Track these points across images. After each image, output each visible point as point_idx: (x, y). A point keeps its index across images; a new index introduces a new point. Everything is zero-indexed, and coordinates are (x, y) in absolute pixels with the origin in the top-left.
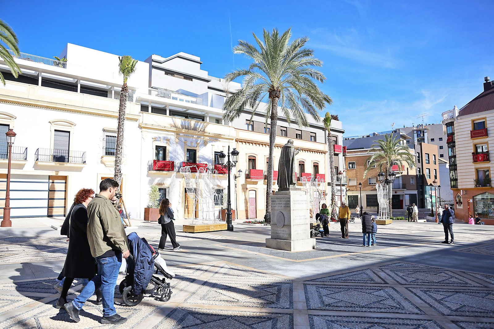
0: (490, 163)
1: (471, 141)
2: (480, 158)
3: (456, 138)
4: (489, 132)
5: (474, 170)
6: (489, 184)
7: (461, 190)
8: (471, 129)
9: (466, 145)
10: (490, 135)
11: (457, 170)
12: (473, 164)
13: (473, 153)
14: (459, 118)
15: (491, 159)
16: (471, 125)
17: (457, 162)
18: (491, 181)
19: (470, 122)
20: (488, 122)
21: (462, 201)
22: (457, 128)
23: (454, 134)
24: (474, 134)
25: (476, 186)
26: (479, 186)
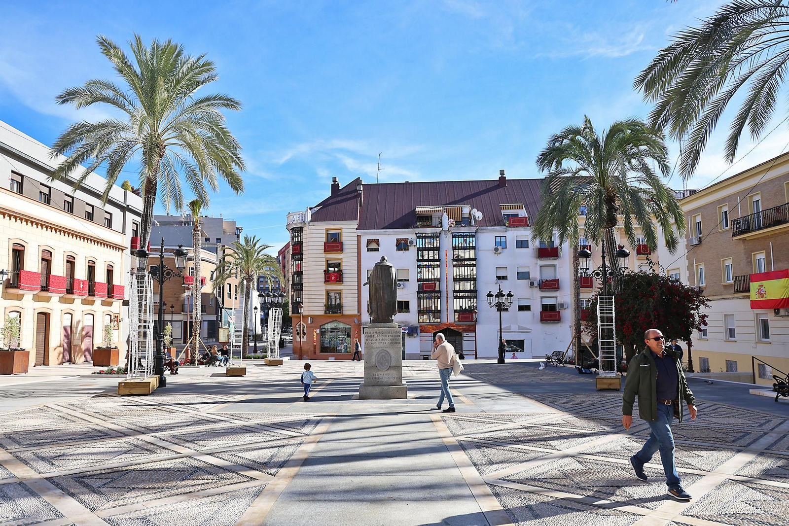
0: (343, 285)
1: (324, 255)
2: (333, 278)
3: (304, 249)
4: (344, 247)
5: (324, 292)
6: (340, 310)
7: (309, 318)
8: (324, 240)
9: (317, 260)
10: (345, 251)
11: (302, 291)
12: (324, 285)
13: (325, 271)
14: (311, 224)
15: (344, 280)
16: (324, 235)
17: (303, 281)
18: (342, 307)
19: (324, 231)
20: (344, 235)
21: (306, 332)
22: (308, 236)
23: (303, 244)
24: (328, 247)
25: (325, 312)
26: (329, 313)
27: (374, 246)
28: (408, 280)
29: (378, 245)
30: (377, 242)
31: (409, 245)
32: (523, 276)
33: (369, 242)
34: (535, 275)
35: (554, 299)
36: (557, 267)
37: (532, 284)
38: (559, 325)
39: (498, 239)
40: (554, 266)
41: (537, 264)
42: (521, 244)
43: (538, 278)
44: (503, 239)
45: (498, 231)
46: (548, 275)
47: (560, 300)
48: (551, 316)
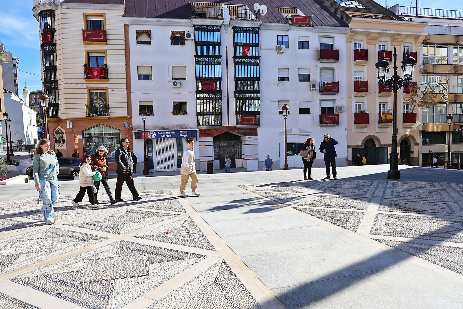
0: (108, 82)
1: (83, 46)
2: (96, 74)
3: (57, 38)
4: (109, 37)
5: (86, 91)
6: (106, 112)
7: (68, 121)
8: (83, 27)
9: (75, 52)
10: (109, 42)
11: (58, 90)
12: (85, 82)
13: (85, 65)
14: (64, 6)
15: (110, 76)
16: (82, 22)
17: (59, 78)
18: (109, 108)
19: (82, 17)
20: (107, 22)
21: (65, 138)
22: (61, 21)
23: (55, 32)
24: (88, 35)
25: (88, 115)
26: (93, 116)
27: (144, 38)
28: (185, 79)
29: (150, 37)
30: (148, 33)
31: (186, 38)
32: (305, 78)
33: (139, 33)
34: (316, 77)
35: (332, 102)
36: (336, 70)
37: (314, 86)
38: (336, 128)
39: (280, 39)
40: (333, 69)
41: (317, 66)
42: (304, 45)
43: (319, 81)
44: (285, 39)
45: (281, 29)
46: (328, 78)
47: (338, 103)
48: (330, 119)
